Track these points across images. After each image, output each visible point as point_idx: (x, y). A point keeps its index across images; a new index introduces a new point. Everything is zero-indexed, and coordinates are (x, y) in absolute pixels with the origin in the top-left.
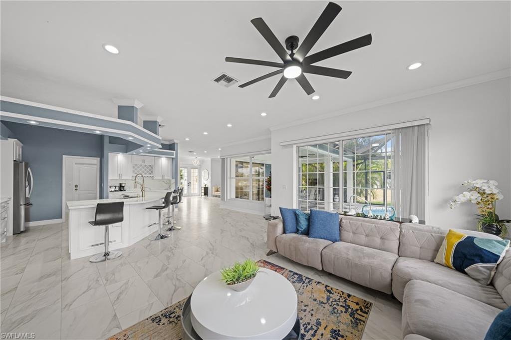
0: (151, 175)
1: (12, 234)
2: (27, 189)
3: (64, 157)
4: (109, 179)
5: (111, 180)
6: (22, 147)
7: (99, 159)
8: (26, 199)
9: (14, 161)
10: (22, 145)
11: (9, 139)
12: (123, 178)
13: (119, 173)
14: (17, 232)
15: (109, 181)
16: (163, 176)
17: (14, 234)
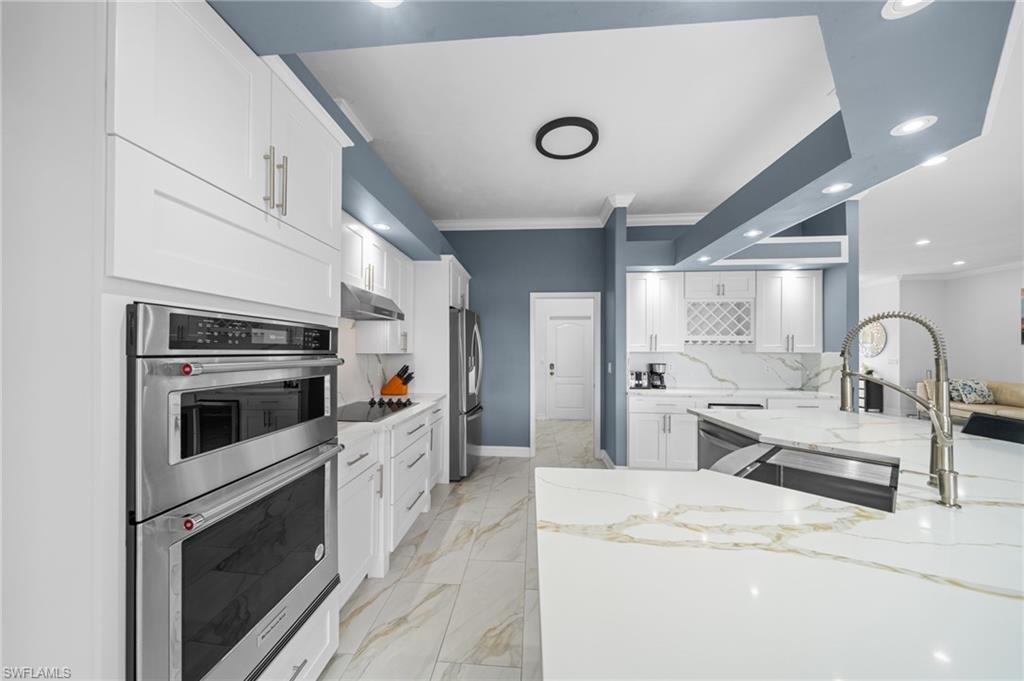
0: (741, 338)
1: (448, 482)
2: (472, 374)
3: (532, 295)
4: (628, 350)
5: (631, 353)
6: (470, 281)
7: (598, 295)
8: (470, 397)
9: (451, 308)
10: (470, 277)
11: (443, 256)
12: (662, 346)
13: (649, 333)
14: (456, 478)
15: (628, 356)
16: (790, 340)
17: (451, 481)
